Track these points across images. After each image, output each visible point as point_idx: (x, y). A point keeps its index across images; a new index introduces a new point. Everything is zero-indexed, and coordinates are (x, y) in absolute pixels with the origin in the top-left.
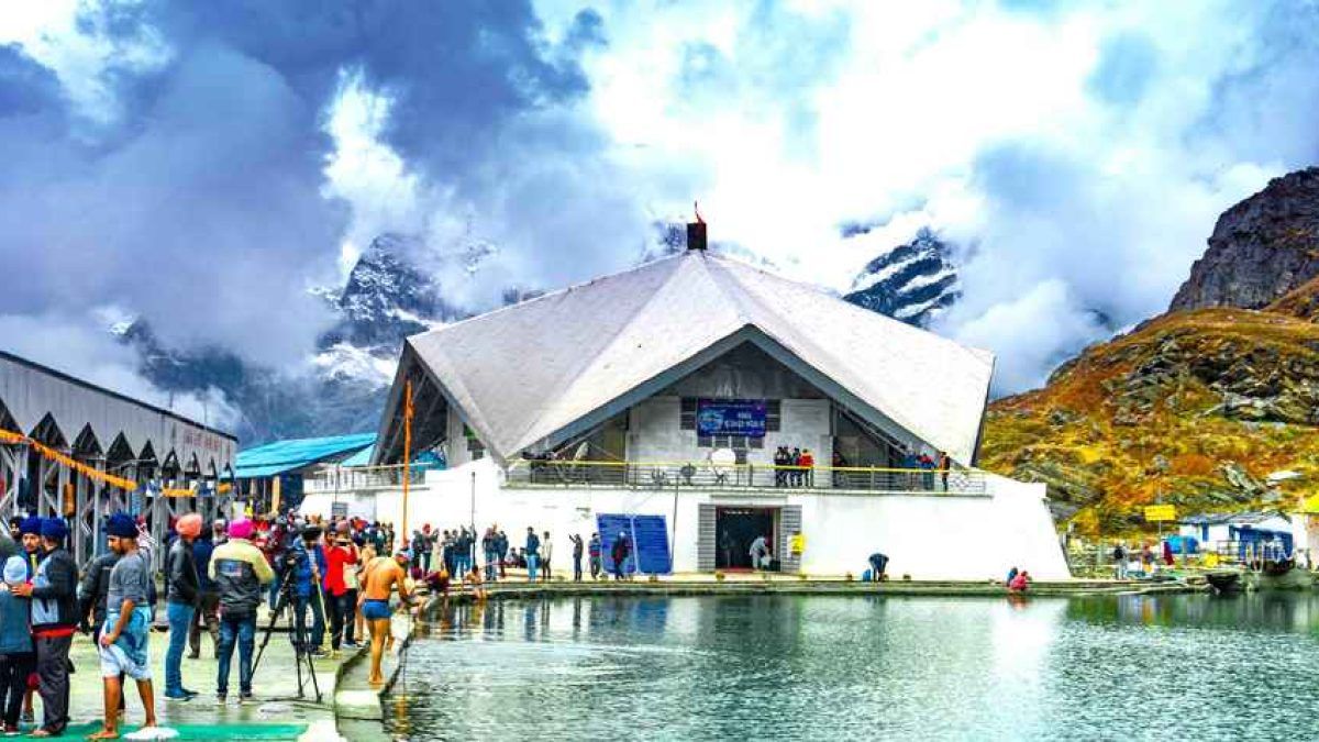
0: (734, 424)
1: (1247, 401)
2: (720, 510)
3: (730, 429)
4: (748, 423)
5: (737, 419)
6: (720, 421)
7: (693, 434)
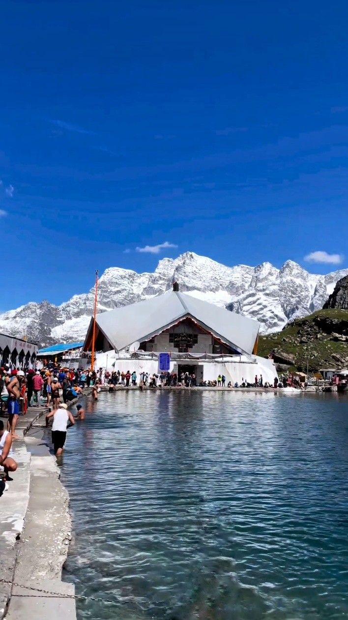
1: (341, 336)
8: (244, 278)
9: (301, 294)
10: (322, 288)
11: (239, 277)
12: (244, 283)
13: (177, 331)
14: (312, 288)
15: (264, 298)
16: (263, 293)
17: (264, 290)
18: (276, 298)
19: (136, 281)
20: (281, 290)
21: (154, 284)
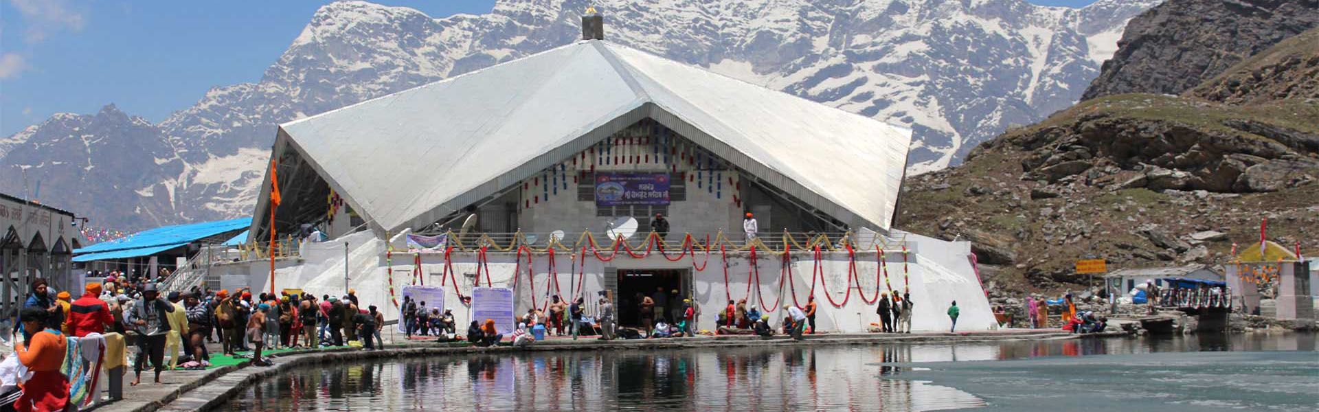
0: (635, 195)
1: (1168, 172)
2: (622, 273)
3: (632, 199)
4: (650, 194)
5: (637, 190)
6: (621, 193)
7: (591, 205)
8: (809, 23)
9: (1004, 62)
10: (1073, 44)
11: (792, 18)
12: (808, 35)
13: (605, 164)
14: (1038, 47)
15: (875, 78)
16: (876, 63)
17: (876, 55)
18: (918, 79)
19: (428, 39)
20: (935, 56)
21: (490, 47)
